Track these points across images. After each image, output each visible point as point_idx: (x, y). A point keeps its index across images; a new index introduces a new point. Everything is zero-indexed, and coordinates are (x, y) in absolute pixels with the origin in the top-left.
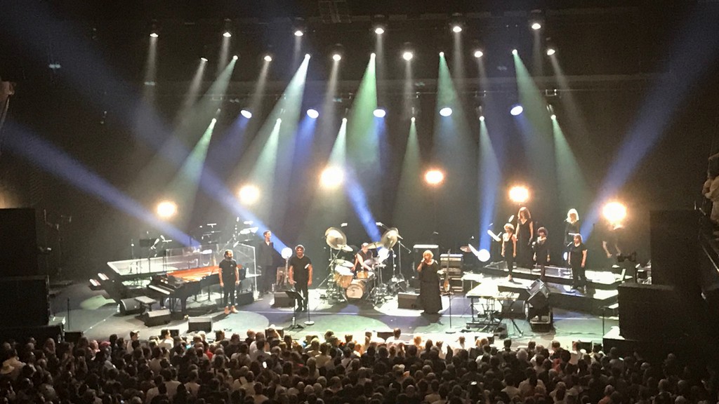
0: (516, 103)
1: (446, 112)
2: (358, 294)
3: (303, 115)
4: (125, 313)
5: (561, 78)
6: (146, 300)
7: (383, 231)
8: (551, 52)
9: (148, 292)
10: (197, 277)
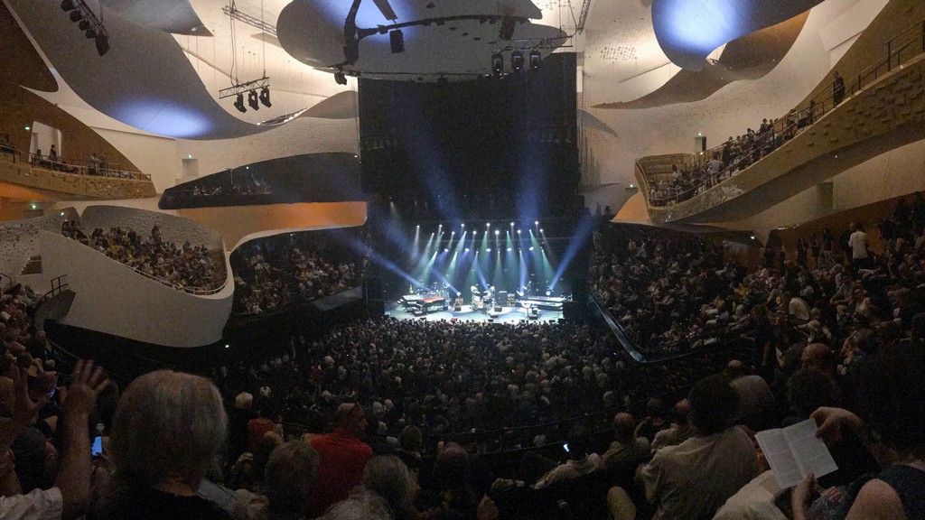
0: (531, 246)
1: (509, 250)
2: (482, 307)
3: (464, 250)
4: (408, 312)
5: (544, 238)
6: (415, 308)
7: (489, 287)
8: (541, 231)
9: (415, 306)
10: (431, 302)
